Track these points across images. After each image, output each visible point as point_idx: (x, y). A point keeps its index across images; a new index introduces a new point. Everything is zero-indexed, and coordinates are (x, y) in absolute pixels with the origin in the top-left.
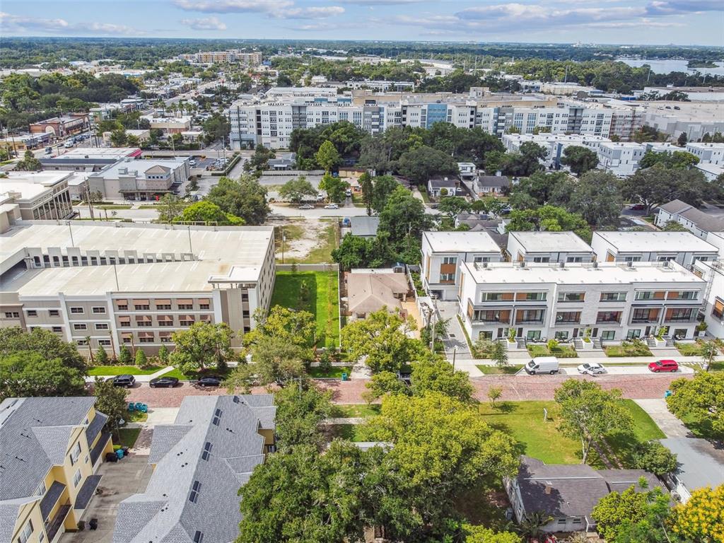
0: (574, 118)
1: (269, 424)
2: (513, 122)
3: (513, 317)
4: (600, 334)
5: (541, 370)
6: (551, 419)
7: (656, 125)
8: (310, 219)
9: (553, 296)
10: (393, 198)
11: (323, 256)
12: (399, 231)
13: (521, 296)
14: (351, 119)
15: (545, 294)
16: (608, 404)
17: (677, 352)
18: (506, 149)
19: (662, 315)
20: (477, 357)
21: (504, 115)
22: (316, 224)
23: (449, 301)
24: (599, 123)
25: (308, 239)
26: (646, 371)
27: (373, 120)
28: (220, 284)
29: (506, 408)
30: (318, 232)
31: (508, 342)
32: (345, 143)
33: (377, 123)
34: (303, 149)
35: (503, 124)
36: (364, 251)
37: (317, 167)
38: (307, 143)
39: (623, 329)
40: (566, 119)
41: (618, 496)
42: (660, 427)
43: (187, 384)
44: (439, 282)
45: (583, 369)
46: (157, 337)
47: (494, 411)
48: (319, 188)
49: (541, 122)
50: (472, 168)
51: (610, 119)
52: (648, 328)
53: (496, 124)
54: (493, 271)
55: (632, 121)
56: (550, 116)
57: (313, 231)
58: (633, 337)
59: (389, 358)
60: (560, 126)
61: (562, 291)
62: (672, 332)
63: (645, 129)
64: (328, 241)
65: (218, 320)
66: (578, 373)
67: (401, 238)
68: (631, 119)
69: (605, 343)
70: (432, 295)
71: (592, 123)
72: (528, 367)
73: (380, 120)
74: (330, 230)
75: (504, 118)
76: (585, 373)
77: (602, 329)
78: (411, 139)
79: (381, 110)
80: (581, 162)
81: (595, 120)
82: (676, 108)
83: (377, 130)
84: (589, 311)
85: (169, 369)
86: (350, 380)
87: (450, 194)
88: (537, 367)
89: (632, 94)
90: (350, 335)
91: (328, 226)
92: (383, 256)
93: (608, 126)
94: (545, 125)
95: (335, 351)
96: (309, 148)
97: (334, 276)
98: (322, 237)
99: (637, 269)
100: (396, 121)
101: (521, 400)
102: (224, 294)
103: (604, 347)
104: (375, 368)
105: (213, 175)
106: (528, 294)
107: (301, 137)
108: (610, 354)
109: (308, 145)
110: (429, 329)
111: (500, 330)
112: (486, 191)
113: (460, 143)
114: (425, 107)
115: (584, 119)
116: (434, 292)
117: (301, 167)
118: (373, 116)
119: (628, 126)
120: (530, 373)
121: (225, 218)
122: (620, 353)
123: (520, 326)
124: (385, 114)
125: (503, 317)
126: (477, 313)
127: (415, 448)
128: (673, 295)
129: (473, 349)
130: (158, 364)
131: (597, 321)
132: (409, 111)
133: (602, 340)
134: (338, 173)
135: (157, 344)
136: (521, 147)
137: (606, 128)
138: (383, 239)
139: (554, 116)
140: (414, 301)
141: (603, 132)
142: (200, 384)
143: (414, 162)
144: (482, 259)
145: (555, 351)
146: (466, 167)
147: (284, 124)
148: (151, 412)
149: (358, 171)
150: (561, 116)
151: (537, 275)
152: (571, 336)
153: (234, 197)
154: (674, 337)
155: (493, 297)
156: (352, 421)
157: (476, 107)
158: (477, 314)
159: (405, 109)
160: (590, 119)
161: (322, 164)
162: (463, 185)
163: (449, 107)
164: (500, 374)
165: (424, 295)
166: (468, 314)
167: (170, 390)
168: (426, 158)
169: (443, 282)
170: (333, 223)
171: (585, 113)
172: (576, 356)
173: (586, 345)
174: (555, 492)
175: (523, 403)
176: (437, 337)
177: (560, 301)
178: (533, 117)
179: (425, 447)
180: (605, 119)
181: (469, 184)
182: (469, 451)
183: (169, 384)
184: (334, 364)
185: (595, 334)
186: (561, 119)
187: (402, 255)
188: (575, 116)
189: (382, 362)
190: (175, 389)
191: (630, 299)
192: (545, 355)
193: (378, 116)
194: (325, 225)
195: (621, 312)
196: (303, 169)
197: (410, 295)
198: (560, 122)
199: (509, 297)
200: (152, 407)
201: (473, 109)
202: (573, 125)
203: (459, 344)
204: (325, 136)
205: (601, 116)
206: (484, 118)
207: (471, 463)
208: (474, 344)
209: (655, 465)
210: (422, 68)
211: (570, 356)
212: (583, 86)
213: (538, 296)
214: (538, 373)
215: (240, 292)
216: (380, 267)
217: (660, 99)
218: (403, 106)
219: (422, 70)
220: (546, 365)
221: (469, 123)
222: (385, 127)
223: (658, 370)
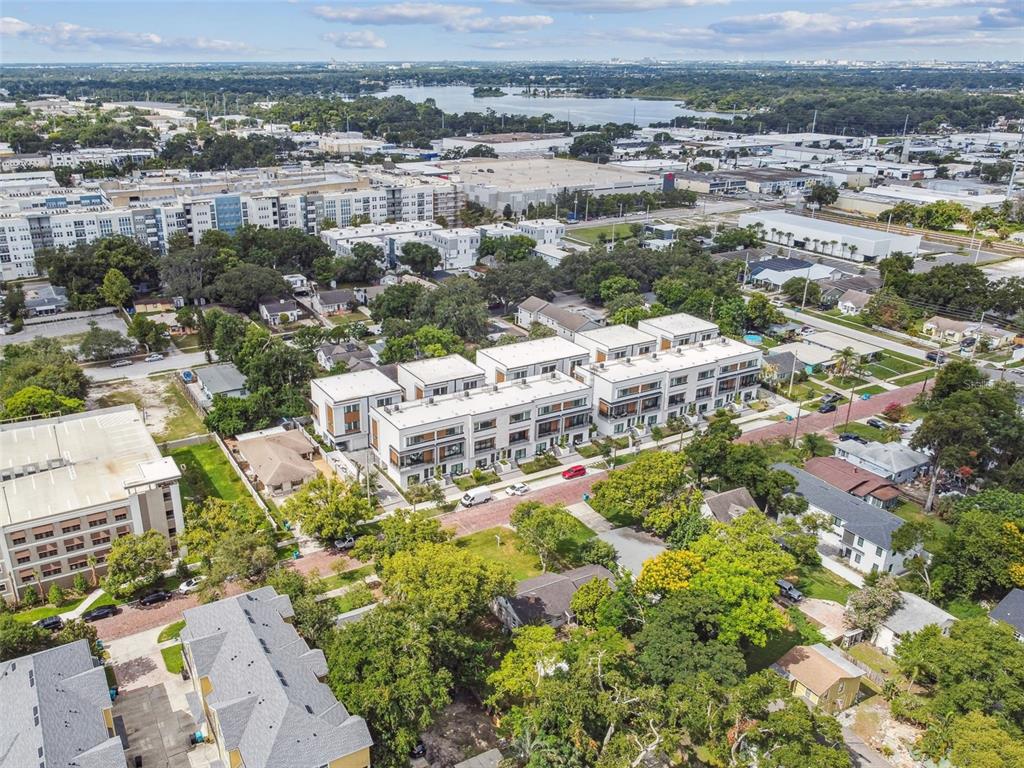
0: (392, 201)
1: (288, 613)
2: (325, 212)
3: (436, 455)
4: (513, 454)
5: (477, 501)
6: (502, 544)
7: (478, 196)
8: (137, 380)
9: (469, 426)
10: (249, 341)
11: (186, 425)
12: (276, 382)
13: (441, 434)
14: (116, 228)
15: (462, 427)
16: (557, 517)
17: (579, 456)
18: (334, 253)
19: (562, 425)
20: (413, 502)
21: (312, 204)
22: (149, 385)
23: (357, 450)
24: (421, 204)
25: (153, 406)
26: (560, 480)
27: (148, 226)
28: (137, 488)
29: (461, 544)
30: (159, 395)
31: (437, 482)
32: (133, 267)
33: (155, 230)
34: (76, 282)
35: (314, 216)
36: (247, 412)
37: (102, 304)
38: (80, 273)
39: (531, 447)
40: (385, 202)
41: (588, 587)
42: (589, 526)
43: (125, 607)
44: (344, 433)
45: (511, 491)
46: (65, 566)
48: (129, 335)
49: (357, 209)
50: (302, 281)
51: (432, 198)
52: (552, 440)
53: (306, 217)
54: (406, 412)
55: (455, 198)
56: (366, 201)
57: (152, 395)
58: (541, 450)
60: (379, 211)
61: (477, 421)
62: (571, 439)
63: (470, 205)
64: (180, 405)
65: (138, 530)
66: (507, 496)
67: (279, 389)
68: (453, 196)
69: (521, 462)
70: (337, 448)
71: (413, 204)
72: (464, 501)
73: (157, 225)
74: (173, 390)
75: (313, 208)
76: (514, 494)
77: (514, 449)
78: (223, 255)
79: (156, 212)
80: (423, 261)
81: (416, 200)
82: (488, 171)
83: (156, 239)
84: (501, 435)
85: (93, 598)
86: (301, 557)
87: (291, 319)
88: (473, 499)
89: (431, 148)
91: (168, 384)
92: (268, 414)
93: (431, 207)
94: (362, 212)
96: (85, 280)
97: (215, 448)
98: (168, 401)
99: (532, 385)
100: (180, 224)
101: (470, 533)
102: (142, 498)
103: (519, 466)
106: (447, 430)
107: (70, 266)
108: (528, 470)
109: (83, 276)
111: (426, 471)
112: (331, 310)
113: (280, 251)
114: (213, 203)
115: (404, 201)
116: (339, 444)
117: (80, 307)
118: (147, 222)
119: (452, 204)
120: (467, 506)
121: (61, 404)
122: (535, 468)
123: (443, 463)
124: (162, 216)
125: (427, 458)
126: (401, 459)
128: (568, 405)
129: (406, 496)
130: (76, 596)
131: (510, 441)
132: (194, 210)
133: (516, 459)
134: (133, 308)
135: (66, 573)
136: (353, 250)
137: (429, 208)
138: (266, 395)
139: (371, 200)
140: (321, 458)
141: (426, 214)
142: (144, 604)
143: (240, 286)
144: (384, 401)
145: (481, 480)
146: (294, 280)
147: (21, 244)
148: (108, 647)
149: (162, 303)
150: (378, 199)
151: (448, 410)
152: (489, 462)
153: (54, 373)
154: (575, 444)
155: (417, 439)
156: (330, 594)
157: (277, 198)
158: (403, 461)
159: (188, 207)
160: (410, 200)
161: (112, 300)
162: (300, 305)
163: (243, 199)
164: (441, 514)
165: (330, 450)
166: (392, 461)
167: (111, 619)
168: (254, 280)
169: (349, 431)
170: (170, 381)
171: (403, 194)
172: (499, 480)
173: (505, 468)
174: (538, 600)
175: (473, 535)
177: (476, 430)
178: (346, 204)
180: (426, 199)
181: (305, 301)
182: (482, 580)
183: (108, 613)
184: (278, 545)
185: (510, 456)
186: (378, 203)
187: (284, 408)
188: (394, 197)
190: (118, 617)
191: (534, 416)
192: (473, 487)
193: (154, 221)
194: (162, 386)
195: (528, 430)
196: (84, 309)
197: (316, 453)
198: (378, 207)
199: (431, 436)
200: (107, 641)
201: (275, 201)
202: (393, 208)
203: (391, 494)
204: (102, 261)
205: (421, 196)
206: (290, 210)
207: (484, 590)
208: (405, 490)
209: (601, 557)
210: (144, 120)
211: (494, 482)
212: (370, 138)
213: (456, 431)
214: (475, 505)
215: (161, 491)
216: (267, 427)
217: (466, 156)
218: (185, 205)
219: (147, 124)
220: (481, 495)
221: (273, 218)
222: (165, 233)
223: (571, 477)
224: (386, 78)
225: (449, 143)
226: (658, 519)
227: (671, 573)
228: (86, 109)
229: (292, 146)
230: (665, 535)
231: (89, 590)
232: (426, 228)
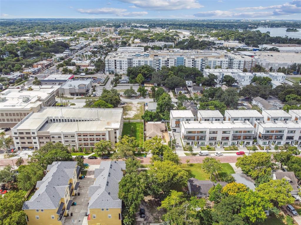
0: (230, 62)
1: (124, 169)
2: (208, 64)
3: (196, 138)
4: (223, 143)
5: (203, 154)
7: (262, 64)
8: (134, 103)
9: (208, 132)
12: (163, 109)
13: (198, 132)
14: (149, 64)
15: (205, 131)
17: (246, 149)
20: (185, 150)
21: (204, 61)
22: (136, 105)
23: (178, 132)
24: (239, 64)
25: (134, 110)
26: (235, 155)
27: (157, 63)
28: (108, 129)
29: (191, 165)
30: (137, 108)
31: (195, 146)
32: (146, 74)
33: (158, 65)
34: (132, 76)
35: (204, 65)
36: (152, 116)
37: (136, 82)
39: (230, 142)
40: (227, 63)
42: (235, 171)
43: (99, 158)
44: (175, 127)
45: (216, 154)
46: (89, 144)
47: (188, 166)
48: (137, 92)
49: (218, 64)
50: (191, 83)
51: (243, 63)
52: (238, 142)
53: (201, 65)
54: (190, 124)
55: (252, 63)
56: (221, 62)
57: (135, 108)
58: (233, 144)
59: (157, 151)
60: (225, 65)
61: (211, 130)
62: (245, 143)
63: (256, 66)
64: (140, 111)
65: (108, 139)
66: (214, 155)
67: (164, 111)
68: (251, 62)
69: (224, 146)
70: (173, 131)
71: (237, 64)
72: (199, 153)
73: (159, 63)
74: (141, 107)
75: (204, 62)
78: (169, 73)
79: (160, 60)
80: (229, 81)
81: (238, 63)
82: (271, 56)
83: (158, 67)
84: (219, 137)
85: (93, 154)
86: (146, 157)
87: (182, 93)
88: (202, 153)
90: (146, 144)
91: (140, 105)
92: (158, 117)
93: (243, 65)
94: (219, 65)
95: (142, 148)
96: (134, 76)
97: (142, 124)
98: (138, 110)
99: (235, 123)
100: (165, 64)
101: (196, 163)
102: (109, 132)
103: (224, 148)
104: (154, 154)
105: (100, 85)
106: (200, 131)
107: (131, 72)
108: (226, 149)
109: (133, 75)
110: (170, 142)
111: (192, 142)
112: (195, 92)
113: (187, 74)
114: (176, 58)
115: (234, 63)
116: (173, 130)
118: (157, 62)
119: (250, 65)
120: (200, 155)
121: (107, 106)
122: (228, 149)
123: (198, 141)
124: (161, 61)
125: (193, 138)
126: (185, 137)
127: (161, 174)
128: (245, 132)
129: (184, 148)
130: (90, 152)
131: (222, 139)
132: (170, 60)
134: (144, 84)
135: (89, 146)
136: (209, 76)
137: (242, 66)
139: (223, 61)
140: (167, 132)
141: (241, 67)
142: (103, 158)
143: (170, 82)
144: (188, 120)
145: (209, 149)
146: (189, 83)
147: (125, 65)
148: (90, 166)
149: (151, 84)
150: (225, 61)
152: (214, 144)
153: (110, 98)
155: (190, 132)
156: (146, 169)
157: (194, 59)
159: (168, 59)
160: (236, 63)
161: (138, 82)
162: (187, 89)
163: (185, 58)
164: (191, 156)
165: (170, 131)
166: (183, 137)
167: (94, 160)
168: (174, 81)
169: (176, 127)
170: (142, 105)
171: (234, 60)
172: (215, 150)
173: (219, 147)
174: (199, 187)
175: (196, 164)
176: (173, 145)
177: (210, 133)
178: (215, 62)
179: (164, 174)
180: (241, 63)
181: (189, 89)
183: (94, 158)
184: (142, 152)
185: (221, 144)
186: (225, 62)
187: (164, 117)
188: (231, 61)
189: (155, 152)
190: (96, 160)
191: (232, 133)
192: (205, 150)
193: (158, 62)
194: (139, 105)
195: (229, 137)
196: (132, 83)
197: (166, 130)
198: (225, 64)
199: (195, 132)
201: (193, 59)
202: (230, 65)
203: (180, 147)
204: (139, 71)
205: (240, 61)
206: (197, 62)
207: (175, 178)
208: (184, 146)
209: (228, 180)
210: (178, 35)
211: (213, 150)
212: (240, 43)
213: (203, 132)
214: (202, 155)
215: (114, 131)
216: (156, 121)
217: (268, 50)
218: (168, 58)
219: (178, 36)
220: (205, 153)
221: (192, 64)
222: (161, 66)
223: (239, 154)
224: (258, 24)
225: (265, 46)
226: (253, 174)
227: (232, 189)
228: (165, 31)
229: (214, 44)
231: (93, 152)
232: (237, 71)
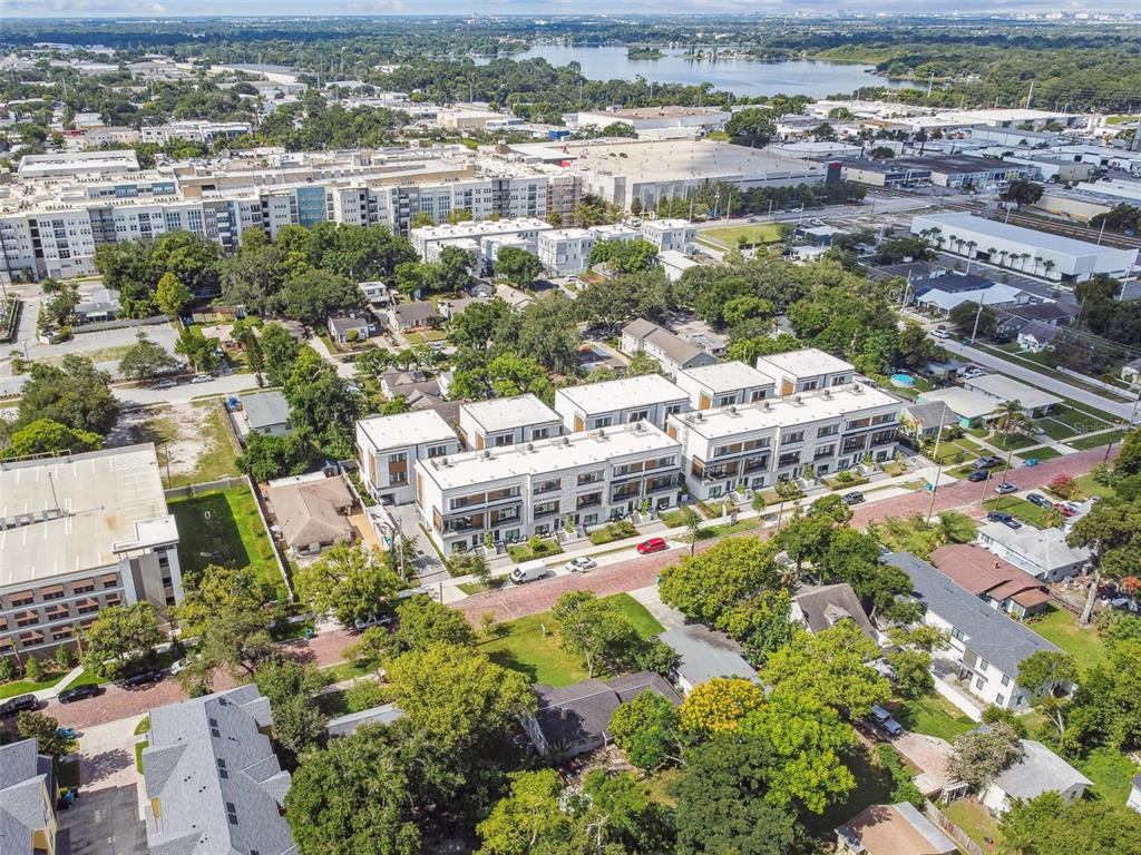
0: (499, 193)
2: (421, 206)
3: (487, 520)
4: (582, 520)
5: (529, 577)
6: (549, 634)
7: (602, 188)
8: (178, 405)
9: (528, 486)
10: (299, 368)
11: (220, 464)
12: (321, 419)
13: (493, 496)
14: (185, 224)
15: (519, 488)
17: (662, 525)
18: (421, 257)
19: (643, 488)
20: (455, 575)
21: (406, 196)
22: (190, 412)
23: (404, 504)
24: (532, 198)
25: (188, 439)
26: (635, 554)
27: (220, 220)
28: (129, 553)
29: (503, 631)
30: (198, 426)
31: (486, 550)
32: (192, 270)
33: (227, 224)
34: (130, 286)
35: (407, 210)
36: (283, 454)
37: (156, 311)
38: (134, 277)
39: (606, 508)
40: (490, 195)
42: (657, 618)
43: (111, 688)
44: (388, 485)
45: (572, 567)
46: (48, 635)
47: (489, 638)
48: (177, 352)
49: (457, 203)
50: (381, 290)
51: (545, 191)
52: (631, 504)
53: (398, 211)
54: (456, 468)
55: (573, 191)
56: (469, 193)
57: (189, 425)
58: (617, 516)
59: (362, 604)
61: (536, 481)
62: (655, 504)
64: (218, 438)
65: (131, 597)
66: (567, 572)
67: (325, 426)
68: (571, 188)
69: (590, 529)
70: (381, 501)
71: (523, 197)
72: (513, 577)
73: (231, 219)
74: (213, 419)
75: (407, 201)
76: (575, 570)
77: (583, 514)
78: (291, 260)
79: (229, 204)
80: (521, 270)
81: (527, 194)
82: (622, 155)
83: (228, 234)
84: (568, 499)
85: (78, 672)
86: (316, 636)
87: (361, 336)
88: (524, 575)
89: (563, 124)
91: (209, 412)
92: (307, 456)
93: (544, 200)
94: (462, 207)
95: (287, 602)
96: (139, 286)
97: (246, 493)
98: (206, 433)
99: (611, 437)
100: (255, 219)
101: (514, 618)
102: (135, 564)
103: (589, 535)
104: (347, 620)
106: (500, 492)
108: (597, 541)
109: (138, 280)
110: (393, 551)
111: (475, 537)
112: (408, 326)
114: (295, 193)
115: (513, 193)
116: (383, 497)
117: (133, 313)
118: (219, 215)
119: (569, 197)
120: (517, 583)
121: (75, 439)
122: (607, 538)
123: (497, 529)
124: (236, 208)
125: (477, 523)
127: (439, 711)
128: (651, 465)
129: (449, 566)
130: (59, 669)
131: (577, 507)
132: (272, 202)
133: (585, 526)
134: (191, 316)
135: (48, 644)
136: (442, 255)
137: (541, 202)
138: (305, 435)
139: (474, 193)
140: (363, 513)
141: (538, 209)
142: (132, 684)
144: (436, 451)
145: (541, 550)
146: (372, 288)
147: (81, 238)
148: (81, 735)
149: (222, 312)
150: (482, 191)
152: (552, 528)
153: (74, 401)
154: (658, 508)
155: (463, 502)
156: (340, 686)
157: (366, 189)
158: (447, 525)
159: (264, 199)
160: (520, 193)
161: (166, 308)
163: (328, 190)
164: (485, 591)
165: (373, 504)
166: (435, 523)
167: (90, 701)
168: (321, 290)
169: (393, 483)
170: (214, 408)
171: (511, 185)
172: (562, 552)
173: (569, 536)
174: (572, 713)
175: (516, 621)
176: (407, 560)
177: (536, 492)
178: (445, 196)
179: (448, 710)
180: (538, 192)
182: (490, 699)
183: (87, 694)
184: (294, 620)
185: (577, 522)
186: (483, 196)
187: (329, 449)
188: (501, 190)
189: (356, 610)
190: (98, 699)
191: (608, 477)
192: (529, 559)
193: (226, 214)
194: (203, 414)
195: (600, 493)
196: (137, 317)
197: (356, 506)
198: (482, 200)
199: (479, 499)
200: (80, 728)
201: (363, 192)
202: (499, 203)
203: (430, 561)
204: (160, 262)
205: (533, 188)
206: (380, 204)
207: (494, 711)
208: (448, 559)
210: (249, 87)
211: (555, 553)
213: (511, 493)
214: (528, 582)
215: (156, 556)
216: (305, 472)
217: (601, 135)
218: (261, 196)
219: (252, 91)
220: (532, 571)
221: (359, 212)
222: (239, 228)
223: (646, 552)
225: (585, 119)
226: (732, 621)
227: (718, 710)
228: (193, 72)
230: (742, 638)
231: (73, 663)
232: (532, 227)
